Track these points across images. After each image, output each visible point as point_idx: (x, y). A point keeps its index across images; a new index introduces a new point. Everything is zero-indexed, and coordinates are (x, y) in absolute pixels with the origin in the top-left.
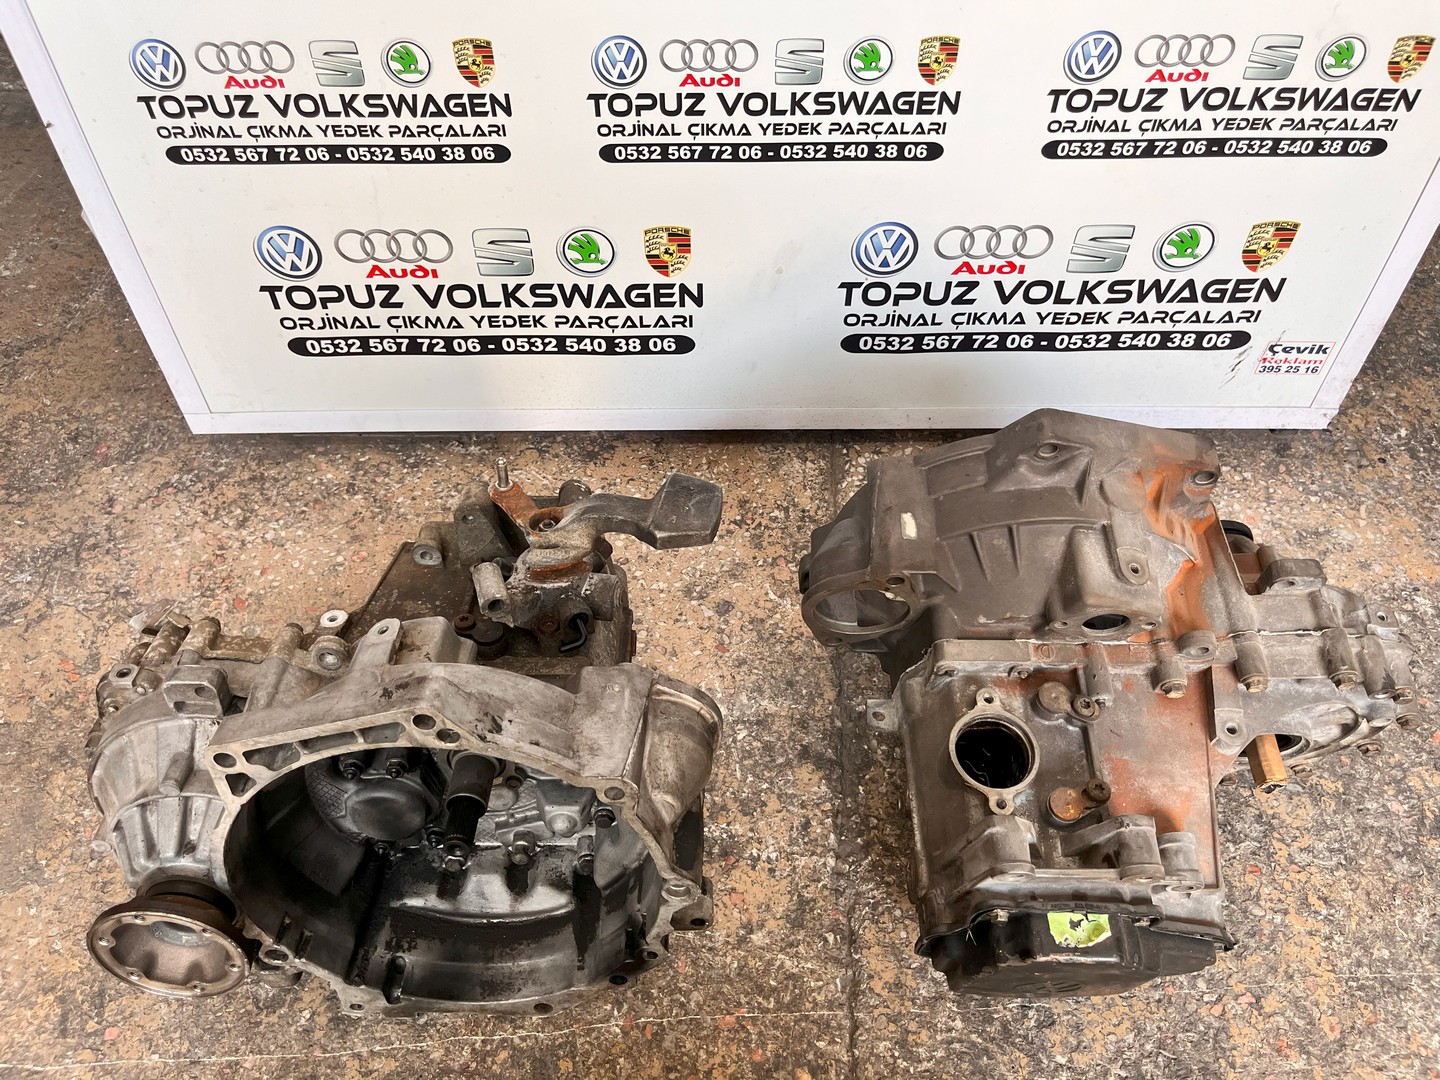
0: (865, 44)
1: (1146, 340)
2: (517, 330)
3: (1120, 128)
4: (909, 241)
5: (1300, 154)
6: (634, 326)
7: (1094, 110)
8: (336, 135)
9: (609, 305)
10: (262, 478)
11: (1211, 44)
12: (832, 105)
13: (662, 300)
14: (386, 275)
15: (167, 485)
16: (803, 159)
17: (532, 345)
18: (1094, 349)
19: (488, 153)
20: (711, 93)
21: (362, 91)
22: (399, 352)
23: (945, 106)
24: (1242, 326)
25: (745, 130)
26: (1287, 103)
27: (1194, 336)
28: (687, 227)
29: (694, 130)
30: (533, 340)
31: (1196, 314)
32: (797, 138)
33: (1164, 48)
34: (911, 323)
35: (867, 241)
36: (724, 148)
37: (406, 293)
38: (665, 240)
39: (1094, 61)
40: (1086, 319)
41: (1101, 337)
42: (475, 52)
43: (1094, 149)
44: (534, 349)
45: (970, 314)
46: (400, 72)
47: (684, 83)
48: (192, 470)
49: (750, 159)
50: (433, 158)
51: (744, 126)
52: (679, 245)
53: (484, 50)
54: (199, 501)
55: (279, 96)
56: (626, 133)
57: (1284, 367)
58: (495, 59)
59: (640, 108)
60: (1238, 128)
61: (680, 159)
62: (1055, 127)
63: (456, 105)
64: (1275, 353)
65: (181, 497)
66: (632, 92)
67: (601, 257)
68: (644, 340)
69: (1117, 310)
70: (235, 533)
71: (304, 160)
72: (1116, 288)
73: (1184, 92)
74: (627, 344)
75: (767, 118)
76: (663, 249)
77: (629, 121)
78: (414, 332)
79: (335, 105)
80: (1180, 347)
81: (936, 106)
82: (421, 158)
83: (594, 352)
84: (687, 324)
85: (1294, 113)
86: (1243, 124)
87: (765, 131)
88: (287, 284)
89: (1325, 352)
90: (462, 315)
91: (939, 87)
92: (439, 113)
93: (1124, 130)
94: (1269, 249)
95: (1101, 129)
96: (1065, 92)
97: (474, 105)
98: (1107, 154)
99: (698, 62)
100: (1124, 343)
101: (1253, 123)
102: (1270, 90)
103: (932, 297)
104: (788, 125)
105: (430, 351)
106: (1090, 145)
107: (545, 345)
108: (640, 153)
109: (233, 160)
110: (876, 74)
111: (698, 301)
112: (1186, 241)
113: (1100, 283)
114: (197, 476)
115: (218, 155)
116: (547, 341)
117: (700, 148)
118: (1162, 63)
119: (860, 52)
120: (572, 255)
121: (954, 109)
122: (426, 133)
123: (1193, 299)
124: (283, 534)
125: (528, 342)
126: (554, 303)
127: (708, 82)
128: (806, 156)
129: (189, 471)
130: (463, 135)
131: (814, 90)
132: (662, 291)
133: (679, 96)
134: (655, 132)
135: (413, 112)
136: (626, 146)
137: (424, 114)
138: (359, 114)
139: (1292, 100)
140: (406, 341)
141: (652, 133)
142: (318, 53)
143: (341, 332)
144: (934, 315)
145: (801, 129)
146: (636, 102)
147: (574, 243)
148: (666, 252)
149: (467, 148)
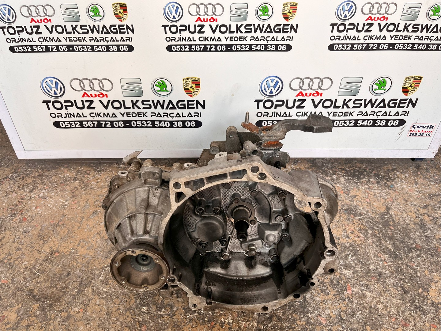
0: (263, 5)
1: (367, 123)
2: (137, 118)
3: (357, 39)
4: (280, 83)
5: (422, 50)
6: (180, 117)
7: (347, 32)
8: (70, 41)
9: (171, 108)
10: (42, 175)
11: (389, 6)
12: (251, 29)
13: (190, 106)
14: (89, 97)
15: (7, 177)
16: (241, 51)
17: (142, 124)
18: (348, 126)
19: (126, 48)
20: (207, 24)
21: (80, 24)
22: (94, 127)
23: (292, 30)
24: (402, 117)
25: (219, 39)
26: (416, 30)
27: (385, 121)
28: (199, 78)
29: (201, 39)
30: (143, 122)
31: (386, 112)
32: (238, 42)
33: (372, 7)
34: (282, 115)
35: (264, 83)
36: (212, 46)
37: (96, 104)
38: (191, 83)
39: (346, 12)
40: (345, 114)
41: (351, 122)
42: (121, 8)
43: (347, 47)
44: (143, 125)
45: (303, 112)
46: (93, 16)
47: (197, 21)
48: (17, 173)
49: (221, 51)
50: (106, 50)
51: (219, 38)
52: (196, 85)
53: (124, 7)
54: (17, 183)
55: (49, 25)
56: (176, 40)
57: (418, 134)
58: (128, 11)
59: (181, 31)
60: (399, 39)
61: (196, 51)
62: (333, 38)
63: (114, 29)
64: (415, 128)
65: (11, 182)
66: (178, 24)
67: (167, 89)
68: (184, 122)
69: (357, 111)
70: (28, 194)
71: (58, 51)
72: (356, 102)
73: (379, 24)
74: (177, 124)
75: (227, 35)
76: (190, 86)
77: (177, 36)
78: (99, 119)
79: (69, 29)
80: (380, 126)
81: (289, 30)
82: (101, 50)
83: (165, 127)
84: (199, 116)
85: (419, 34)
86: (401, 38)
87: (227, 39)
88: (52, 100)
89: (432, 128)
90: (117, 112)
91: (290, 22)
92: (108, 32)
93: (358, 40)
94: (412, 87)
95: (350, 39)
96: (336, 24)
97: (120, 29)
98: (352, 49)
99: (202, 12)
100: (359, 124)
101: (405, 38)
102: (410, 24)
103: (289, 105)
104: (235, 37)
105: (105, 127)
106: (346, 45)
107: (147, 124)
108: (181, 48)
109: (33, 51)
110: (267, 17)
111: (203, 107)
112: (381, 84)
113: (350, 100)
114: (18, 175)
115: (27, 49)
116: (148, 122)
117: (203, 46)
118: (371, 14)
119: (261, 9)
120: (157, 88)
121: (296, 31)
122: (103, 40)
123: (384, 106)
124: (46, 194)
125: (141, 123)
126: (150, 108)
127: (206, 20)
128: (242, 49)
129: (16, 173)
130: (117, 41)
131: (245, 23)
132: (190, 103)
133: (195, 25)
134: (187, 40)
135: (98, 32)
136: (176, 45)
137: (102, 33)
138: (78, 33)
139: (418, 29)
140: (96, 123)
141: (185, 40)
142: (64, 9)
143: (73, 119)
144: (290, 113)
145: (240, 39)
146: (179, 28)
147: (157, 84)
148: (191, 87)
149: (118, 46)
